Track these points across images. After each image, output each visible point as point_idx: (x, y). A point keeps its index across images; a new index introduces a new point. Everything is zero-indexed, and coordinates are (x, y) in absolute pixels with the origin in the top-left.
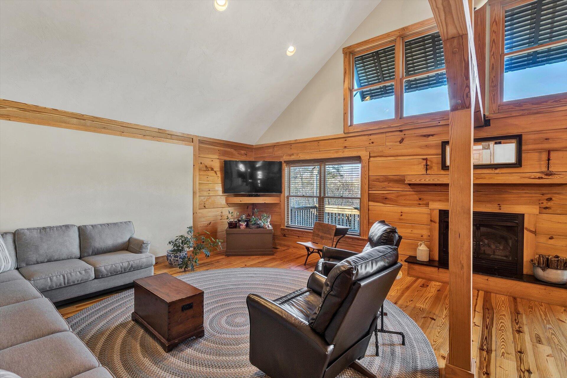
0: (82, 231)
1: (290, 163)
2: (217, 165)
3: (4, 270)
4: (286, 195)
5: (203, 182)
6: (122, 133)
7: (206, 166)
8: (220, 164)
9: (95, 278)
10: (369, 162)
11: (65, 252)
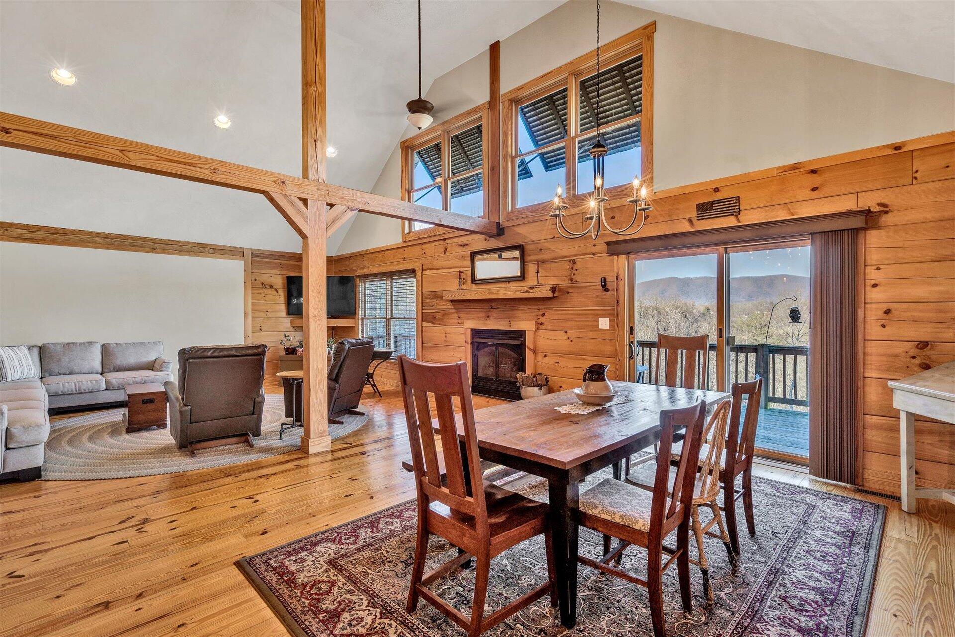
0: (105, 349)
1: (364, 277)
2: (278, 280)
3: (28, 377)
4: (360, 317)
5: (258, 301)
6: (153, 250)
7: (262, 283)
8: (283, 280)
9: (106, 390)
10: (422, 275)
11: (86, 367)
